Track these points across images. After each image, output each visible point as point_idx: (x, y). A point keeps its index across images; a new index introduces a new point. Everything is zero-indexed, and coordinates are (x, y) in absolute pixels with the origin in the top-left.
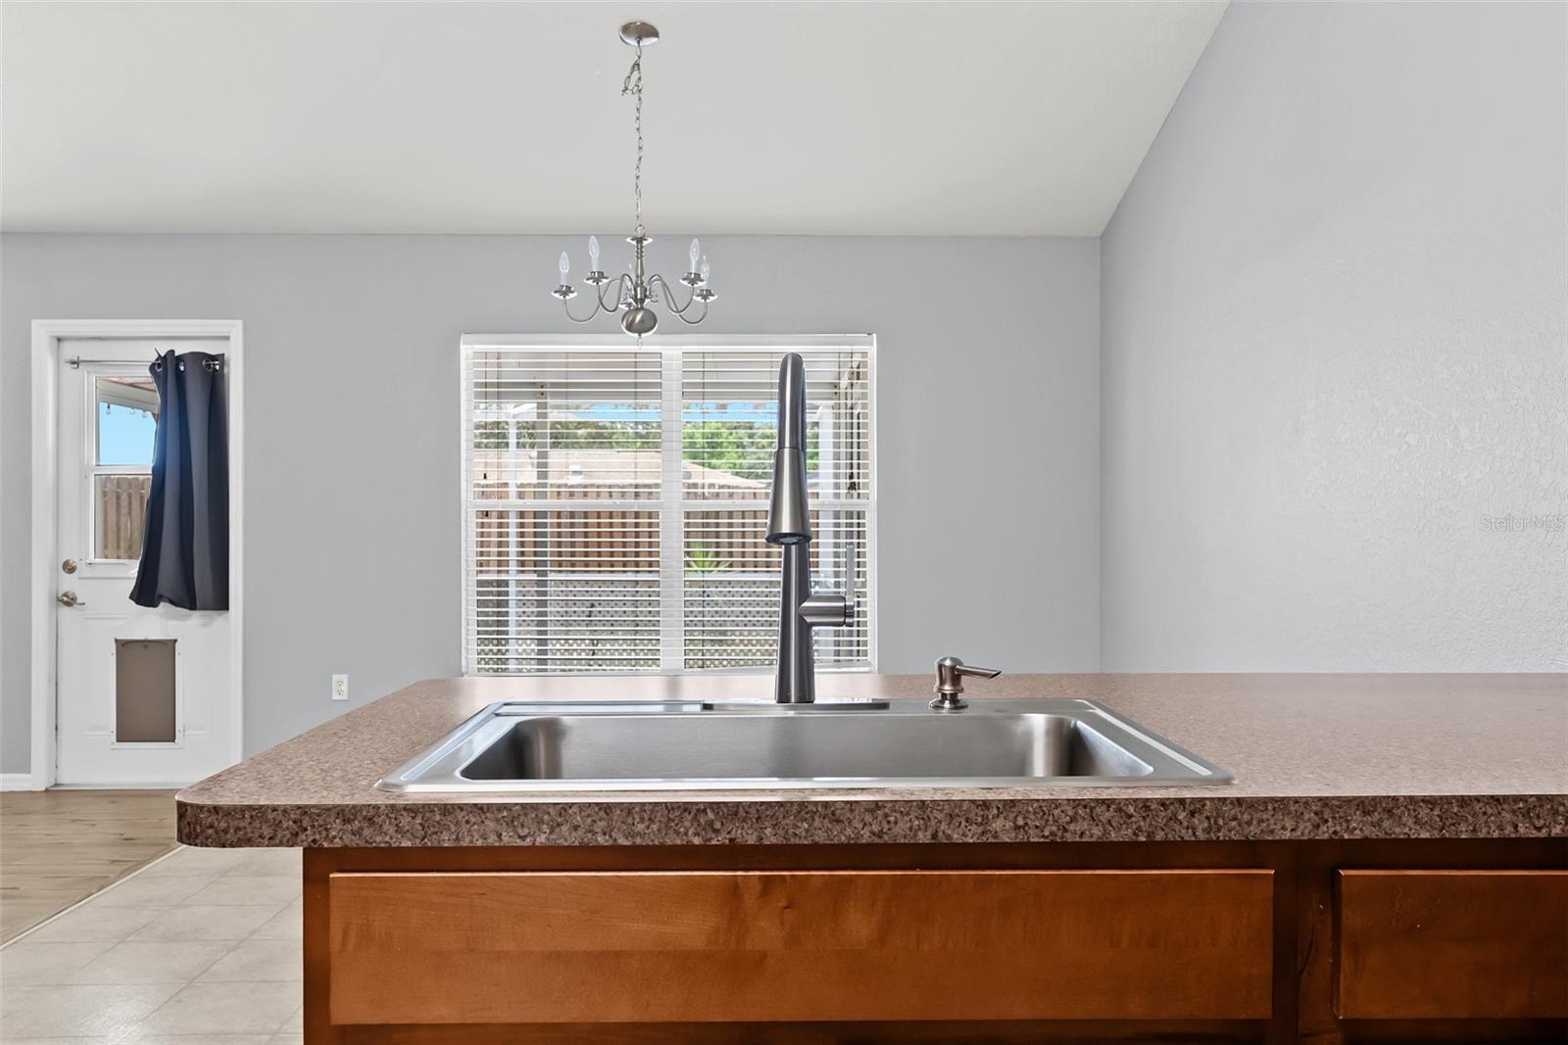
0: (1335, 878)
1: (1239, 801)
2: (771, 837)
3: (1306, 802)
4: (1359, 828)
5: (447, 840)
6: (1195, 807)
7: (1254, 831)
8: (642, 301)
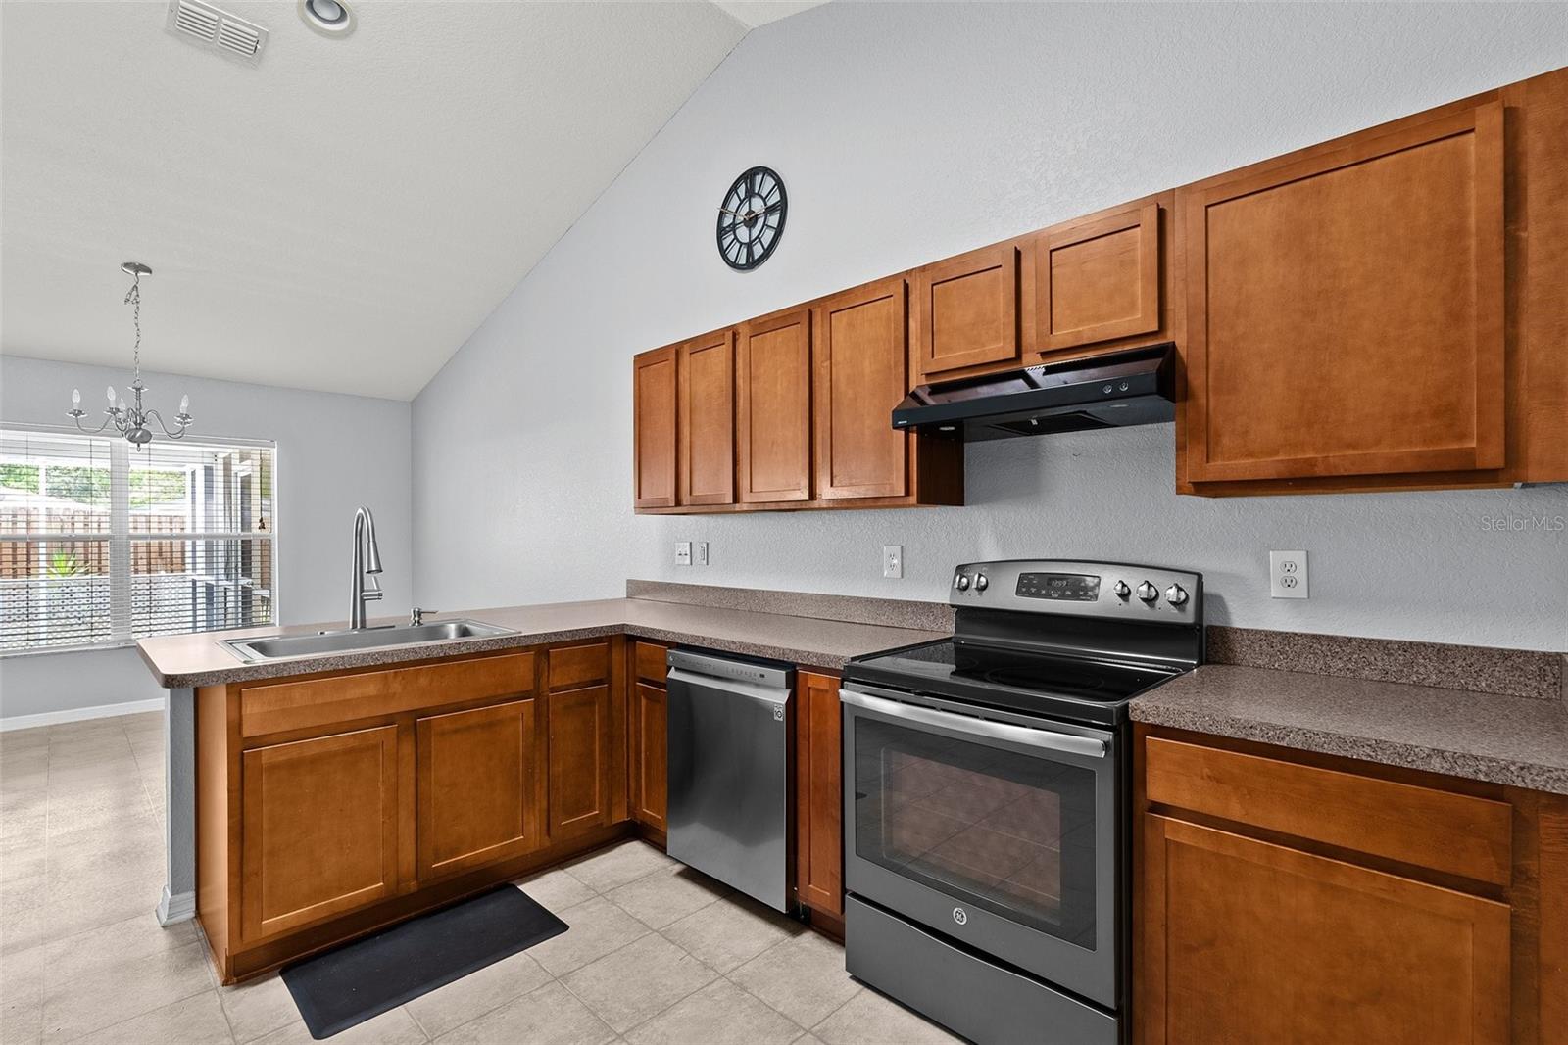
0: (548, 652)
1: (525, 636)
2: (396, 660)
3: (541, 634)
4: (554, 640)
5: (286, 674)
6: (514, 639)
7: (529, 643)
8: (140, 424)
